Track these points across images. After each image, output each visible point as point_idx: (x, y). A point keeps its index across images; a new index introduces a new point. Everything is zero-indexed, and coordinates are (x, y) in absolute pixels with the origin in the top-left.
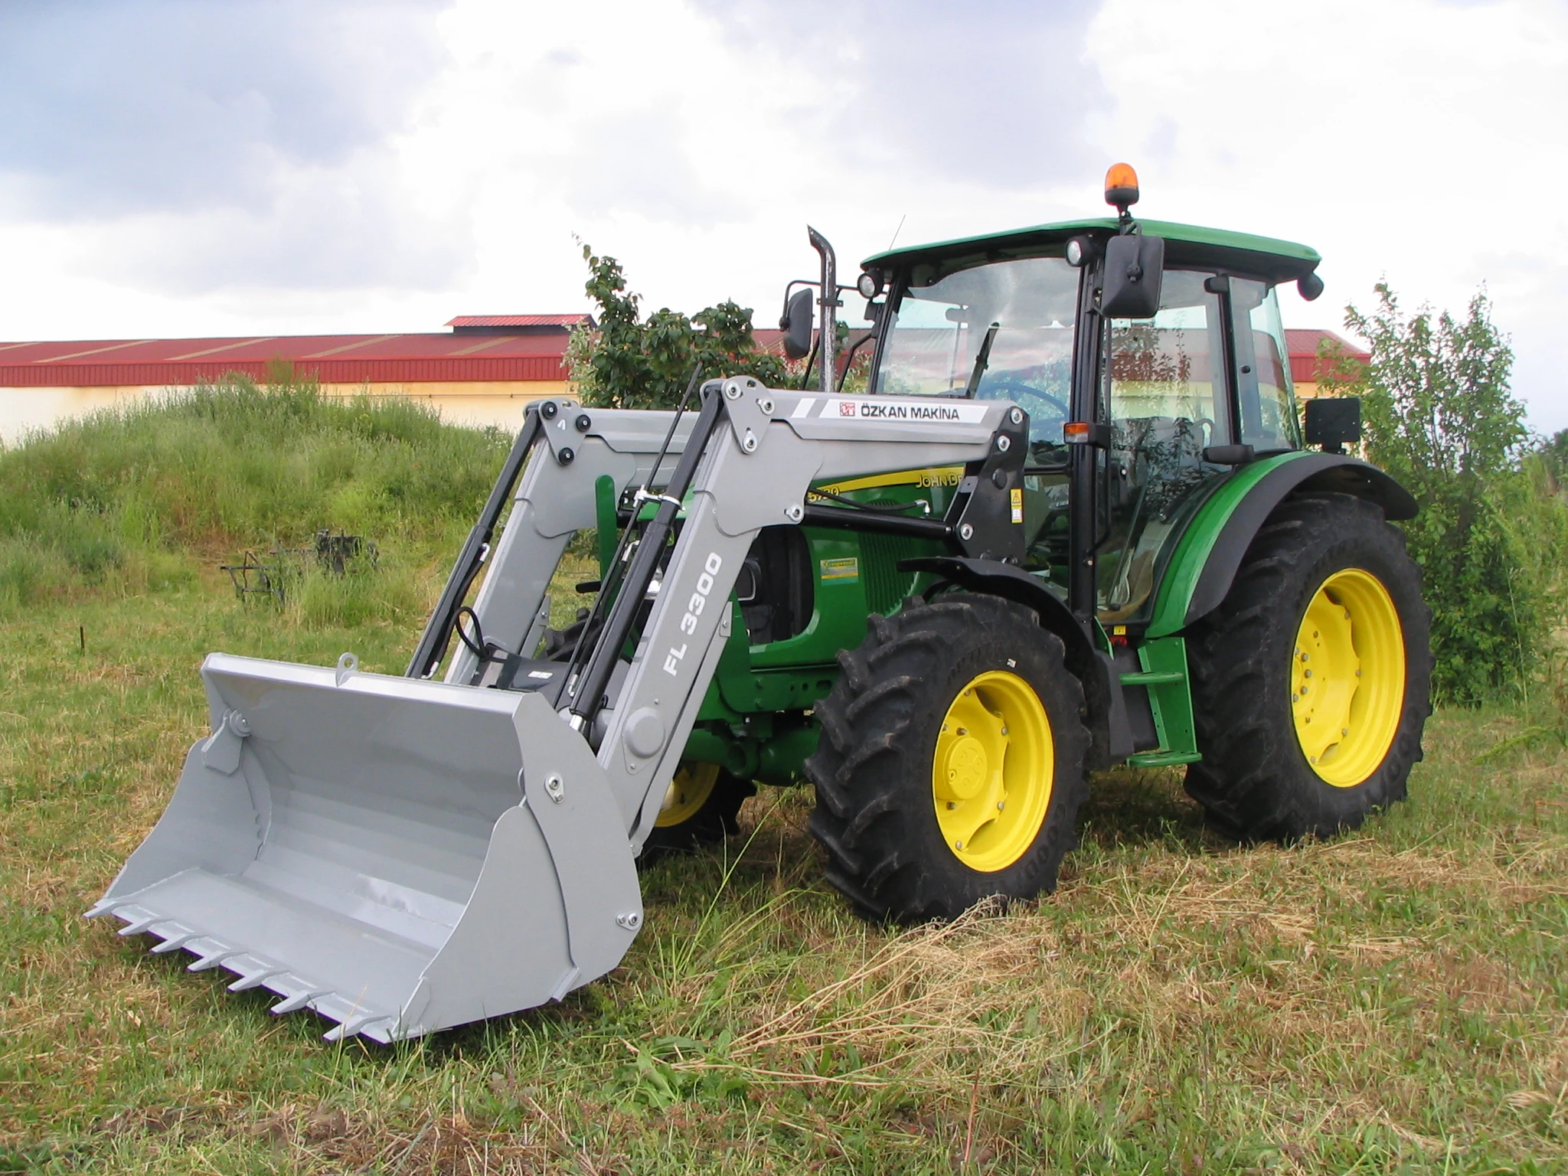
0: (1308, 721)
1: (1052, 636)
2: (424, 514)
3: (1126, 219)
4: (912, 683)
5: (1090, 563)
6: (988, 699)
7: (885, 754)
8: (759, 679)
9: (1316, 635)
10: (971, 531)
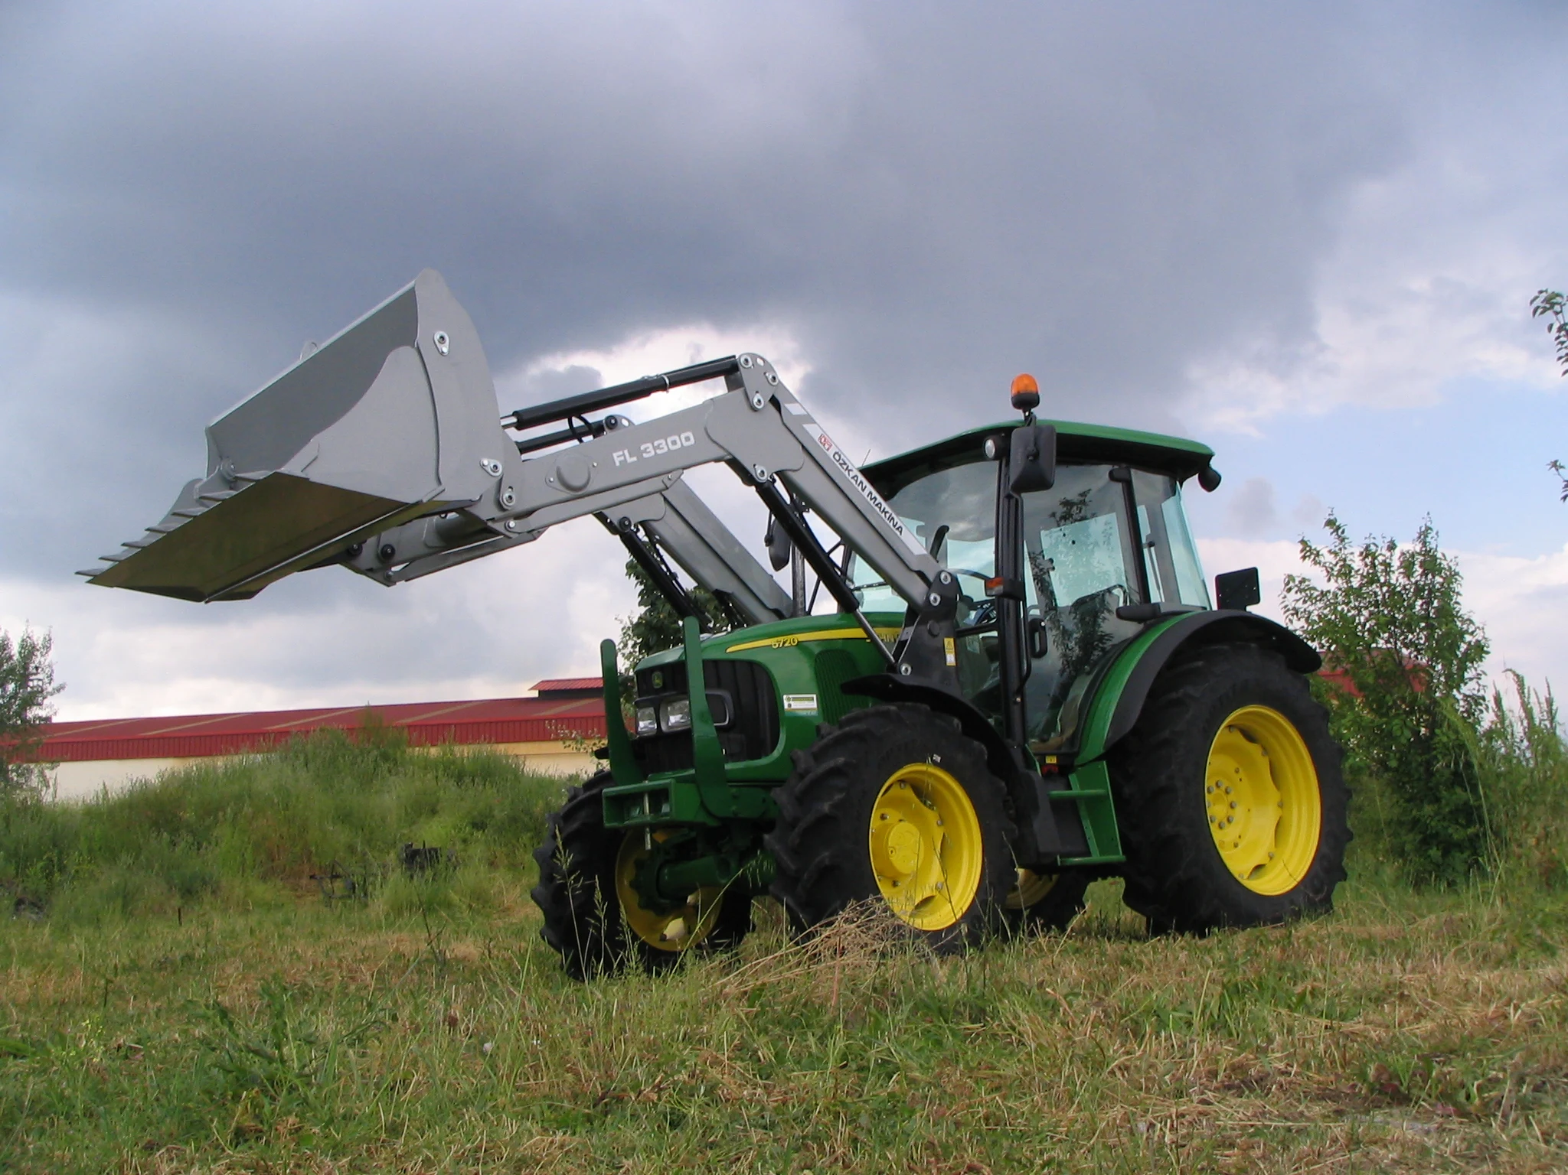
0: (1236, 845)
1: (976, 743)
2: (506, 845)
3: (1029, 420)
4: (846, 764)
5: (1018, 699)
6: (922, 792)
7: (824, 820)
8: (734, 790)
9: (1237, 771)
10: (910, 669)
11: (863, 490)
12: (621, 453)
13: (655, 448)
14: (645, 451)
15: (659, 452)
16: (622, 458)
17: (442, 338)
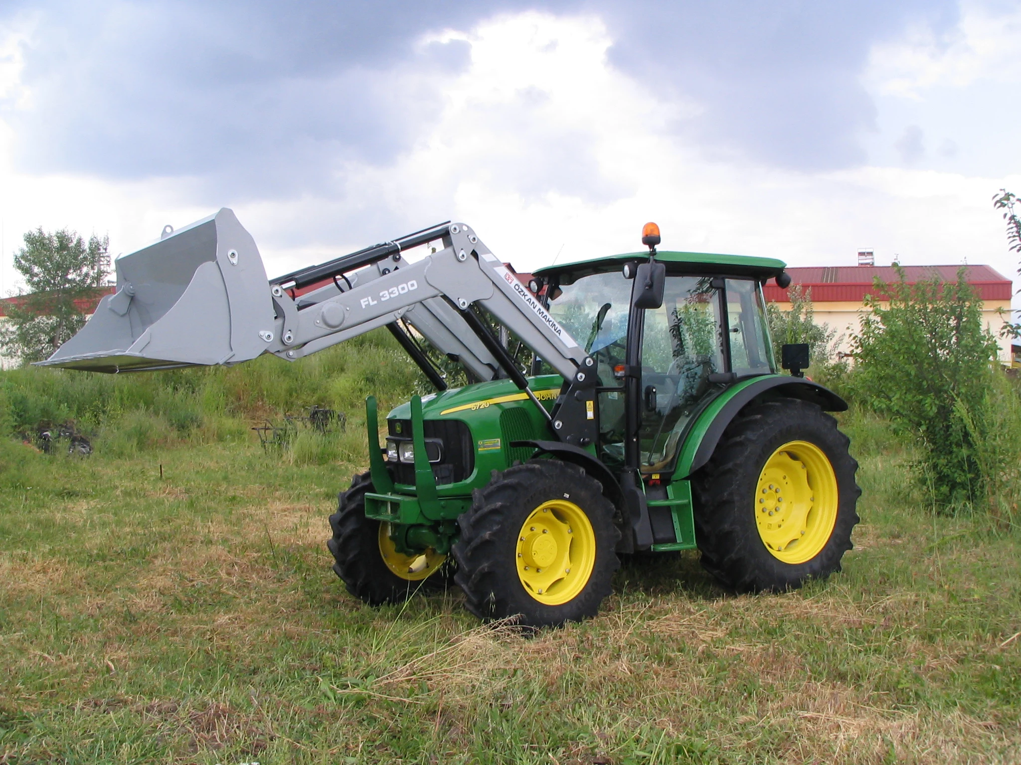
0: (780, 526)
1: (596, 481)
3: (653, 253)
4: (501, 506)
5: (635, 440)
6: (559, 515)
7: (486, 543)
8: (443, 503)
9: (785, 478)
10: (561, 424)
11: (534, 308)
12: (366, 299)
13: (390, 294)
14: (383, 296)
15: (392, 296)
16: (367, 303)
17: (233, 254)
